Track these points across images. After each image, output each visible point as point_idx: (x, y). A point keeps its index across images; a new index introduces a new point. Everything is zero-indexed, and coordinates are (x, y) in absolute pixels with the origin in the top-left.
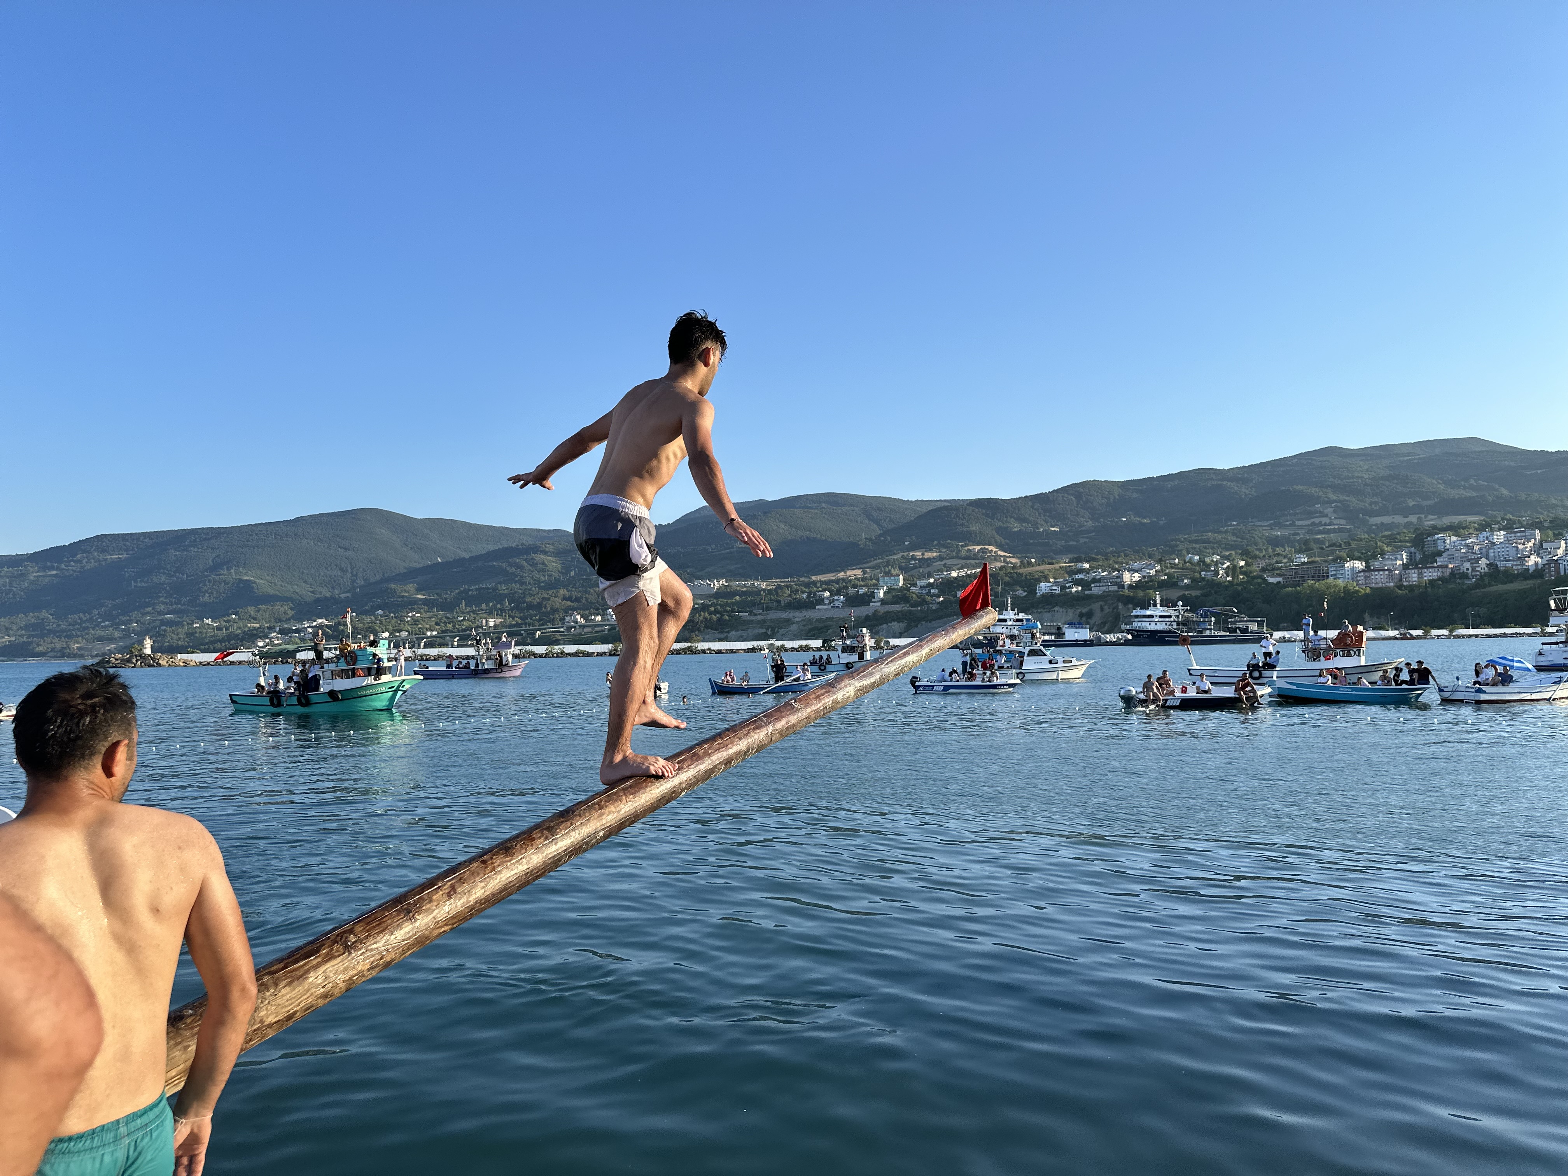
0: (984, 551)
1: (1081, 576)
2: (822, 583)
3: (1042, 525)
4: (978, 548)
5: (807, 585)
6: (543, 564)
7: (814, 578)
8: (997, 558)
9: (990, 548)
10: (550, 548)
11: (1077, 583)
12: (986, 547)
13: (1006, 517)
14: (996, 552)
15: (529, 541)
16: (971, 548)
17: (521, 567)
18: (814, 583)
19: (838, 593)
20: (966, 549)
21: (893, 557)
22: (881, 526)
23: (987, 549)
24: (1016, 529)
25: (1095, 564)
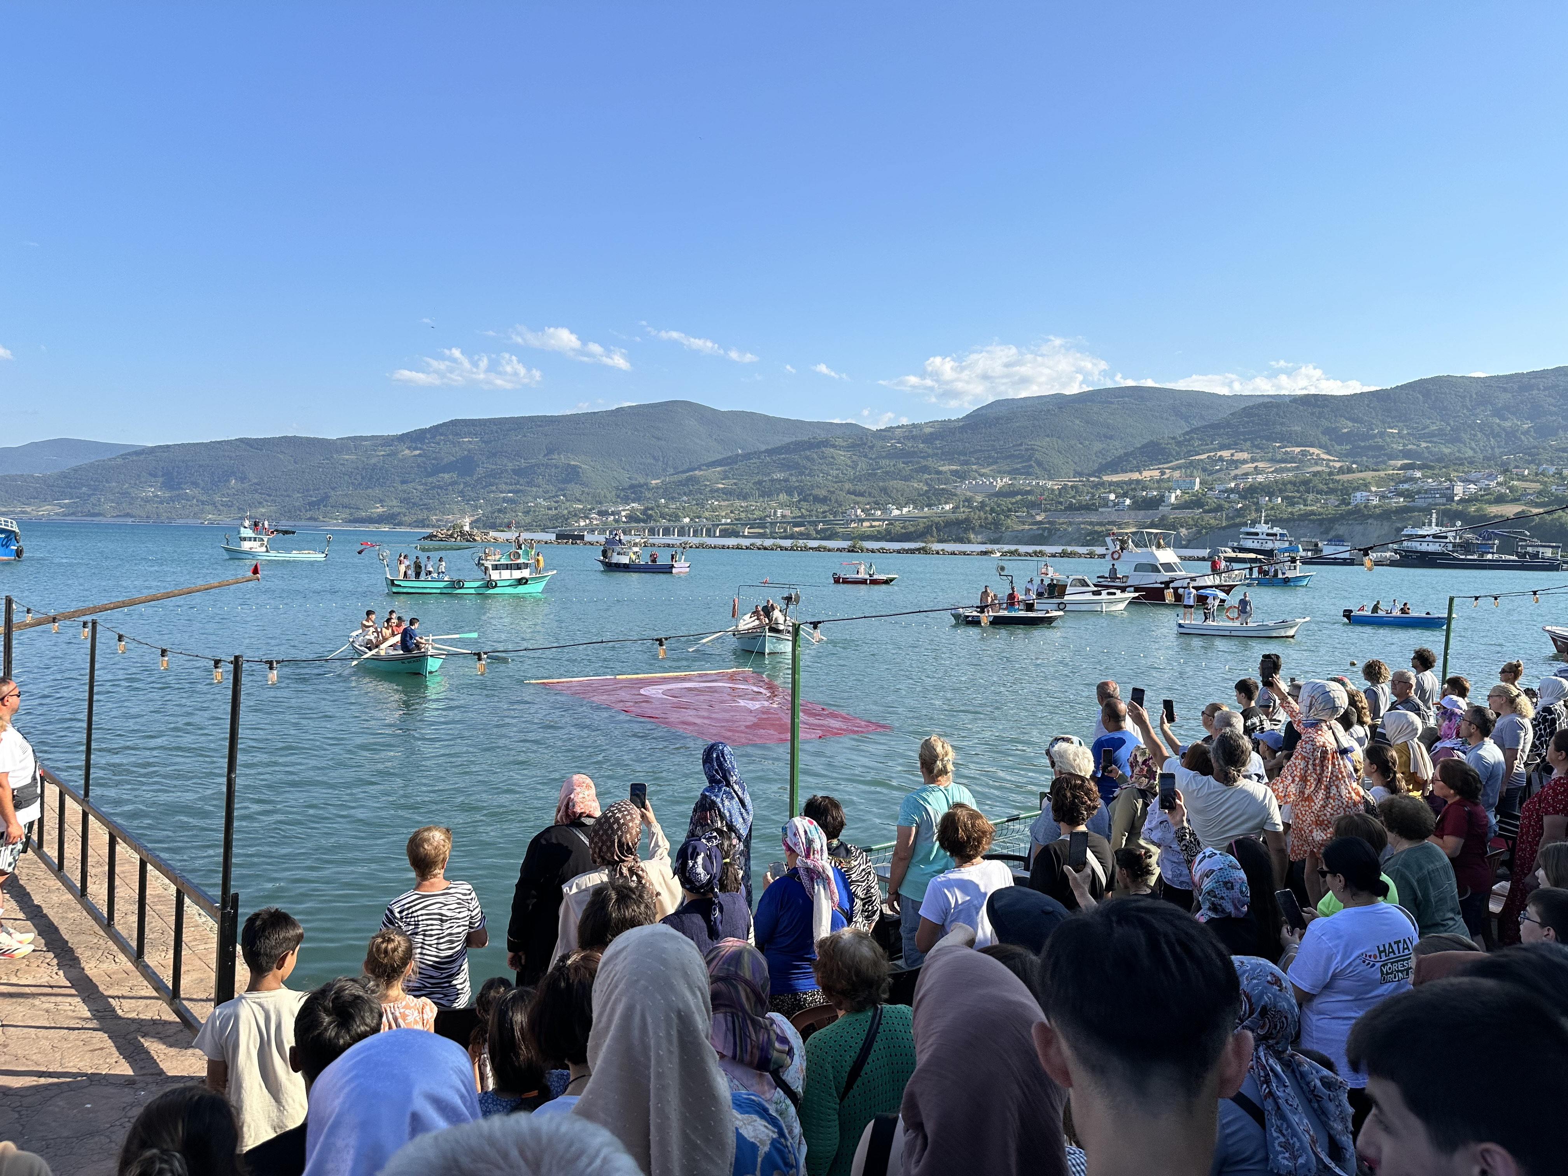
0: (1304, 454)
1: (1406, 486)
2: (1111, 484)
3: (1377, 426)
4: (1298, 450)
5: (1096, 486)
6: (833, 457)
7: (1105, 478)
8: (1318, 461)
9: (1312, 450)
10: (840, 442)
11: (1400, 494)
12: (1307, 449)
13: (1336, 416)
14: (1318, 455)
15: (822, 435)
16: (1288, 449)
17: (812, 461)
18: (1102, 484)
19: (1125, 495)
20: (1284, 450)
21: (1197, 458)
22: (1190, 423)
23: (1308, 451)
24: (1346, 430)
25: (1429, 472)
